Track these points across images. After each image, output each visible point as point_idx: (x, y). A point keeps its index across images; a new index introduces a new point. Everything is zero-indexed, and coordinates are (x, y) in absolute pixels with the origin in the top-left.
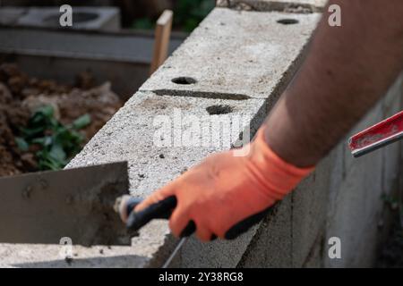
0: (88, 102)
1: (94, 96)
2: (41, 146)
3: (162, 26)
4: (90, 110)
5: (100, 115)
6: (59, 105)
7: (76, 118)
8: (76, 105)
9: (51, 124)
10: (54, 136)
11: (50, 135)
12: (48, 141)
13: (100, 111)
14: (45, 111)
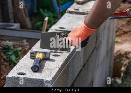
0: (21, 44)
1: (22, 43)
2: (8, 55)
3: (46, 21)
4: (21, 46)
5: (24, 48)
6: (12, 44)
7: (17, 48)
8: (17, 45)
9: (11, 49)
10: (12, 52)
11: (10, 52)
12: (10, 53)
13: (24, 46)
14: (9, 45)
